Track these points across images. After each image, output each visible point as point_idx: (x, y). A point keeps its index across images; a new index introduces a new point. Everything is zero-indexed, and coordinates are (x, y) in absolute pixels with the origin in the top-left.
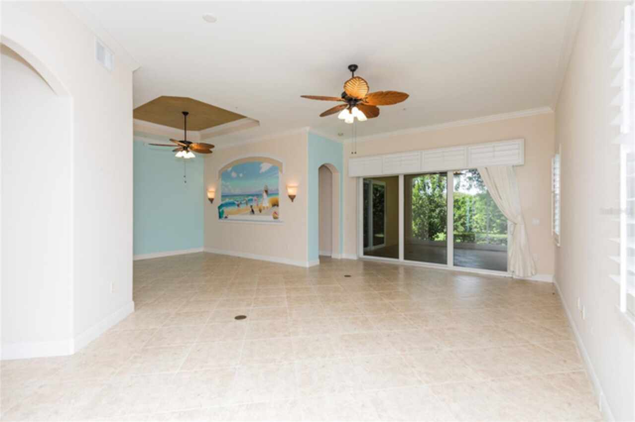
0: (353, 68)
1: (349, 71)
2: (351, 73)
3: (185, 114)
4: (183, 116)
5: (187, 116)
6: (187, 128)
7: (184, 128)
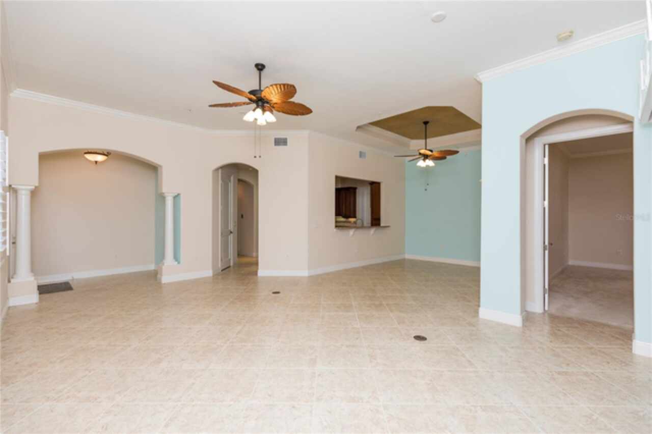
0: (260, 67)
1: (255, 69)
2: (258, 72)
3: (426, 123)
4: (424, 126)
5: (428, 125)
6: (428, 136)
7: (424, 137)
